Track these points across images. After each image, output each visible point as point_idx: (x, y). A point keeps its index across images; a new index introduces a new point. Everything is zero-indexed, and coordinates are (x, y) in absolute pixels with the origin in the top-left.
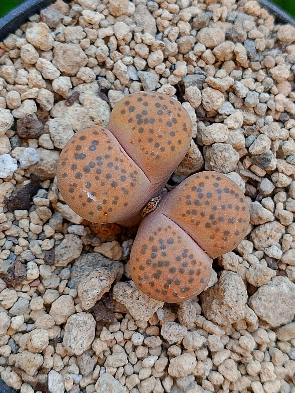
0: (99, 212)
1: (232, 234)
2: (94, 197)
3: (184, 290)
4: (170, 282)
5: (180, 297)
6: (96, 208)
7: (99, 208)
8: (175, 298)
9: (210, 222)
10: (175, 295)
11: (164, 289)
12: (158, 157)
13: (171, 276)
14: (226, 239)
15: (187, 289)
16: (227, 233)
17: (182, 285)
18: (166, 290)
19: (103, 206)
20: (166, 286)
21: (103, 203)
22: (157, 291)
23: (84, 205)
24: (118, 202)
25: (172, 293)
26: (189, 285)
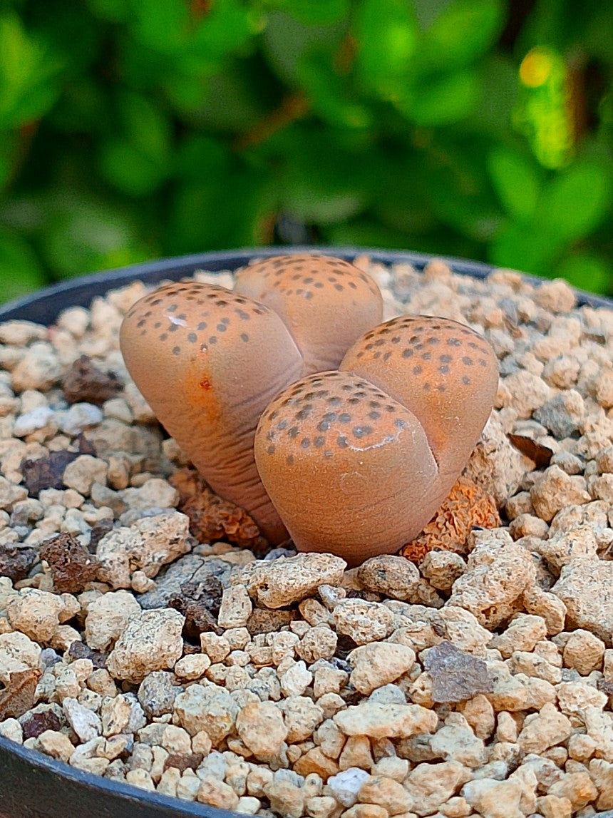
0: (191, 345)
1: (458, 361)
2: (183, 321)
3: (359, 430)
4: (328, 417)
5: (352, 447)
6: (185, 337)
7: (192, 338)
8: (342, 451)
9: (411, 346)
10: (343, 443)
11: (318, 434)
12: (310, 295)
13: (330, 409)
14: (445, 370)
15: (368, 430)
16: (446, 359)
17: (356, 422)
18: (323, 434)
19: (199, 334)
20: (321, 427)
21: (199, 329)
22: (305, 442)
23: (164, 337)
24: (229, 327)
25: (335, 440)
26: (370, 423)
